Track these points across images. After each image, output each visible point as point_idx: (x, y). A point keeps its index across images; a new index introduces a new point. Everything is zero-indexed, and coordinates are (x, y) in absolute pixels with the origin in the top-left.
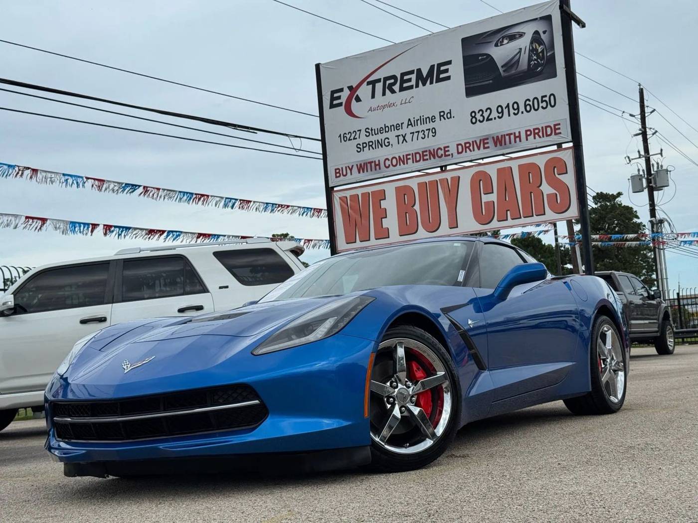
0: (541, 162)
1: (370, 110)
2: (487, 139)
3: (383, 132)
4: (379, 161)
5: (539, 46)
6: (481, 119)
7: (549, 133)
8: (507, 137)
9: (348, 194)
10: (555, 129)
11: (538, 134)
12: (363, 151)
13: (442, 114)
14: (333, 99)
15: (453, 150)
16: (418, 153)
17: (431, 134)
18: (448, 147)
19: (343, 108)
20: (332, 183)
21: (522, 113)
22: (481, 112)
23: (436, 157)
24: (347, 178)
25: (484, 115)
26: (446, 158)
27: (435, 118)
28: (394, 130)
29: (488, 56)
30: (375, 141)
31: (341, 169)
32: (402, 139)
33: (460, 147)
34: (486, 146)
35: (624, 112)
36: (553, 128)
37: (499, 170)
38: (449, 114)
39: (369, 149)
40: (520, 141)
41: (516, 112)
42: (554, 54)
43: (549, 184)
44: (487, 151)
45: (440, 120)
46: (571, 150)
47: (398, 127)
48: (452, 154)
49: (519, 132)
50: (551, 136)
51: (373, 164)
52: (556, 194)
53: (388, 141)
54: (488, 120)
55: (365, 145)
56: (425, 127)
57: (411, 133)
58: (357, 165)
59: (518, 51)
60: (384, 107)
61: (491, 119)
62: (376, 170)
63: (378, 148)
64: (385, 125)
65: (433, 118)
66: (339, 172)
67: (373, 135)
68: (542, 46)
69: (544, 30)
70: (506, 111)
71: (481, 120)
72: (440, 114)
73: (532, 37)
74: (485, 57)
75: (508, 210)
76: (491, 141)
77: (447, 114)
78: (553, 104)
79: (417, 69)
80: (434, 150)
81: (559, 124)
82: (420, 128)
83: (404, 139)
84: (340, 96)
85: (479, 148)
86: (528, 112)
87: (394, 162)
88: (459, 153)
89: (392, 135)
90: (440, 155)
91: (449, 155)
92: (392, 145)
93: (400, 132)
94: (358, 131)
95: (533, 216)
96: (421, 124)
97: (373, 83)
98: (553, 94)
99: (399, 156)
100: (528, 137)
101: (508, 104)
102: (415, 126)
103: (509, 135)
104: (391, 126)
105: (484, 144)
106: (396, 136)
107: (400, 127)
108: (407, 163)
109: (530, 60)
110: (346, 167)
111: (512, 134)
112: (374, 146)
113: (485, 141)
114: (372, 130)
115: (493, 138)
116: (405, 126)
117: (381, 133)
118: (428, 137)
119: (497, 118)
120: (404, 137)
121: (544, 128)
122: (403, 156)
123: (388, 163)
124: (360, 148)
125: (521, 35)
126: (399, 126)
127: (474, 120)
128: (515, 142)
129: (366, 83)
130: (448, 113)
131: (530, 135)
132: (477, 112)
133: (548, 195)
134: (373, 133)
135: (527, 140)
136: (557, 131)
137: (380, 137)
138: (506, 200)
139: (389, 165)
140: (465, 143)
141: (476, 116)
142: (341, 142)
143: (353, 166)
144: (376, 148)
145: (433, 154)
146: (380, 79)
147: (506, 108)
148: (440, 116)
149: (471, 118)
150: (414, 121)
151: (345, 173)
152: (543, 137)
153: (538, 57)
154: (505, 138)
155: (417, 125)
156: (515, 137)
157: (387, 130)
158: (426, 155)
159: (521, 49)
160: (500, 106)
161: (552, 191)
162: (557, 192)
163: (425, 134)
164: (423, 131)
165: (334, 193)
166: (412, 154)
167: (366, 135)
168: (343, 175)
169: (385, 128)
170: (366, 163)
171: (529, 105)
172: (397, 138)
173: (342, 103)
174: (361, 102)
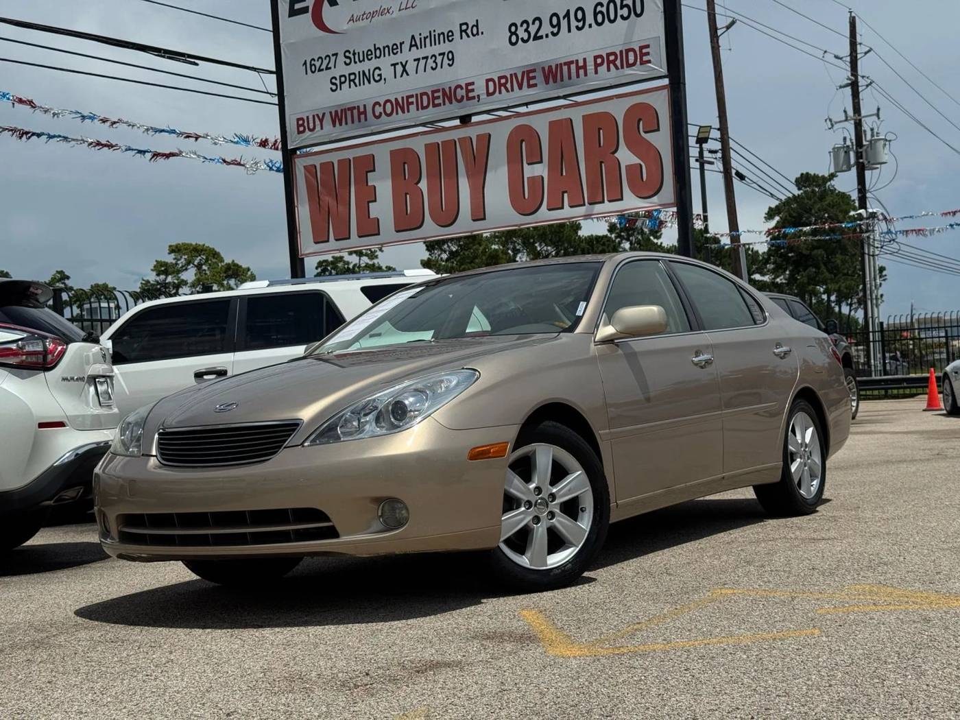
0: (618, 110)
1: (352, 19)
2: (534, 71)
3: (372, 58)
4: (365, 106)
6: (525, 36)
7: (631, 60)
8: (565, 68)
9: (317, 161)
10: (642, 54)
11: (614, 62)
12: (341, 89)
13: (464, 27)
15: (480, 88)
16: (426, 94)
18: (473, 83)
19: (309, 15)
20: (293, 142)
21: (590, 26)
22: (525, 25)
23: (454, 100)
24: (315, 135)
25: (529, 30)
26: (470, 102)
27: (453, 35)
28: (389, 55)
30: (359, 72)
31: (305, 118)
32: (402, 69)
33: (491, 84)
34: (532, 82)
35: (825, 52)
36: (638, 53)
37: (552, 124)
38: (475, 29)
39: (350, 87)
40: (586, 74)
41: (580, 24)
43: (630, 147)
44: (532, 91)
45: (461, 38)
46: (666, 90)
47: (395, 49)
48: (478, 96)
49: (585, 60)
50: (634, 68)
51: (355, 112)
52: (641, 166)
53: (380, 72)
54: (536, 38)
55: (343, 79)
56: (436, 49)
57: (415, 60)
58: (331, 113)
61: (541, 37)
62: (360, 121)
63: (364, 84)
64: (375, 45)
65: (450, 34)
66: (303, 125)
67: (355, 62)
70: (564, 23)
71: (526, 38)
72: (461, 28)
75: (566, 192)
76: (539, 76)
77: (472, 28)
78: (639, 11)
80: (450, 88)
81: (648, 46)
82: (429, 51)
83: (404, 70)
85: (520, 87)
86: (599, 24)
87: (388, 106)
88: (489, 94)
89: (385, 63)
90: (459, 98)
91: (473, 98)
92: (385, 79)
93: (399, 58)
94: (333, 55)
95: (603, 202)
96: (431, 45)
99: (396, 99)
100: (599, 68)
101: (568, 11)
102: (421, 47)
103: (569, 64)
104: (384, 48)
105: (529, 79)
106: (392, 65)
107: (399, 50)
108: (408, 111)
110: (314, 116)
111: (572, 62)
112: (357, 81)
113: (531, 75)
114: (354, 54)
115: (543, 68)
116: (406, 46)
117: (369, 60)
118: (442, 67)
119: (550, 35)
120: (404, 67)
121: (624, 53)
122: (403, 98)
123: (379, 110)
124: (336, 85)
126: (397, 48)
127: (514, 39)
128: (578, 76)
130: (473, 26)
131: (602, 64)
132: (519, 25)
133: (627, 167)
134: (357, 60)
135: (596, 72)
136: (645, 58)
137: (367, 66)
138: (562, 174)
139: (381, 113)
140: (500, 78)
141: (517, 32)
142: (306, 74)
143: (324, 114)
144: (360, 85)
145: (449, 95)
147: (564, 18)
148: (461, 31)
149: (509, 34)
150: (421, 39)
151: (311, 126)
152: (622, 67)
154: (561, 69)
155: (425, 47)
156: (578, 68)
157: (378, 55)
158: (438, 97)
160: (555, 15)
161: (636, 160)
162: (642, 163)
163: (437, 61)
164: (434, 56)
165: (296, 160)
166: (417, 95)
167: (345, 62)
168: (310, 130)
169: (375, 50)
170: (345, 109)
171: (601, 12)
172: (393, 67)
173: (308, 7)
174: (338, 6)
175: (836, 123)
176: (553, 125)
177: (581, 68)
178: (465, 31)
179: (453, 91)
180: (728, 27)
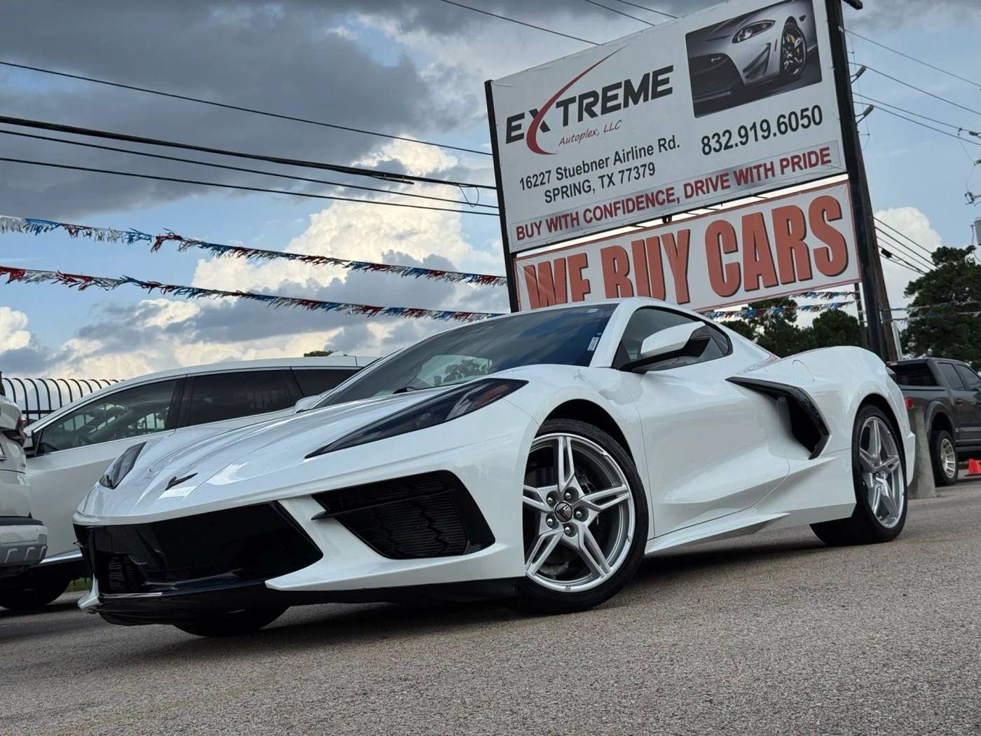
0: (804, 204)
1: (563, 142)
2: (727, 175)
3: (581, 173)
4: (577, 213)
5: (796, 39)
6: (717, 147)
7: (814, 161)
8: (755, 171)
9: (535, 262)
10: (823, 156)
11: (798, 163)
12: (555, 200)
13: (662, 142)
14: (510, 129)
15: (679, 192)
16: (631, 199)
17: (647, 171)
18: (672, 189)
19: (524, 142)
20: (513, 247)
21: (775, 135)
22: (716, 138)
23: (656, 204)
24: (534, 240)
25: (720, 141)
26: (670, 204)
27: (652, 149)
28: (596, 169)
29: (725, 56)
30: (570, 185)
31: (524, 227)
32: (608, 180)
33: (689, 188)
34: (725, 184)
35: (961, 129)
36: (819, 154)
37: (745, 218)
38: (672, 143)
39: (563, 198)
40: (773, 175)
41: (766, 134)
42: (817, 48)
43: (817, 235)
44: (726, 191)
45: (660, 151)
46: (846, 184)
47: (601, 164)
48: (678, 199)
49: (772, 163)
50: (817, 167)
51: (569, 218)
52: (827, 249)
53: (589, 184)
54: (727, 147)
55: (556, 192)
56: (639, 162)
57: (620, 172)
58: (547, 221)
59: (766, 46)
60: (581, 137)
61: (731, 146)
62: (573, 226)
63: (575, 195)
64: (583, 162)
65: (650, 148)
66: (522, 232)
67: (567, 177)
68: (799, 39)
69: (802, 15)
70: (751, 134)
71: (718, 147)
72: (659, 143)
73: (785, 27)
74: (719, 58)
75: (760, 275)
76: (731, 178)
77: (669, 142)
78: (817, 119)
79: (625, 82)
80: (652, 194)
81: (827, 149)
82: (632, 163)
83: (611, 181)
84: (520, 125)
85: (715, 189)
86: (783, 133)
87: (598, 212)
88: (687, 197)
89: (593, 176)
90: (661, 201)
91: (674, 200)
92: (594, 190)
93: (605, 171)
94: (547, 172)
95: (795, 281)
96: (633, 159)
97: (565, 104)
98: (816, 107)
99: (605, 206)
100: (785, 170)
101: (755, 123)
102: (625, 161)
103: (758, 167)
104: (592, 164)
105: (723, 182)
106: (599, 177)
107: (605, 164)
108: (616, 215)
109: (783, 58)
110: (532, 224)
111: (761, 166)
112: (569, 192)
113: (724, 178)
114: (565, 170)
115: (735, 172)
116: (611, 162)
117: (578, 174)
118: (644, 176)
119: (739, 144)
120: (610, 178)
121: (807, 156)
122: (610, 204)
123: (589, 215)
124: (550, 197)
125: (769, 24)
126: (603, 163)
127: (707, 149)
128: (767, 177)
129: (555, 104)
130: (670, 140)
131: (787, 166)
132: (711, 138)
133: (815, 251)
134: (568, 175)
135: (783, 173)
136: (826, 159)
137: (577, 179)
138: (756, 260)
139: (591, 218)
140: (696, 183)
141: (710, 144)
142: (524, 189)
143: (541, 222)
144: (572, 195)
145: (652, 200)
146: (575, 98)
147: (751, 129)
148: (660, 146)
149: (702, 146)
150: (624, 154)
151: (530, 233)
152: (806, 167)
153: (795, 54)
154: (751, 172)
155: (628, 160)
156: (766, 170)
157: (586, 169)
158: (642, 202)
159: (769, 44)
160: (743, 127)
161: (821, 244)
162: (827, 246)
163: (639, 171)
164: (637, 167)
165: (517, 262)
166: (623, 201)
167: (557, 178)
168: (529, 236)
169: (584, 165)
170: (560, 217)
171: (783, 123)
172: (600, 179)
173: (523, 134)
174: (549, 132)
175: (976, 197)
176: (746, 220)
177: (769, 170)
178: (663, 145)
179: (655, 195)
180: (866, 114)
